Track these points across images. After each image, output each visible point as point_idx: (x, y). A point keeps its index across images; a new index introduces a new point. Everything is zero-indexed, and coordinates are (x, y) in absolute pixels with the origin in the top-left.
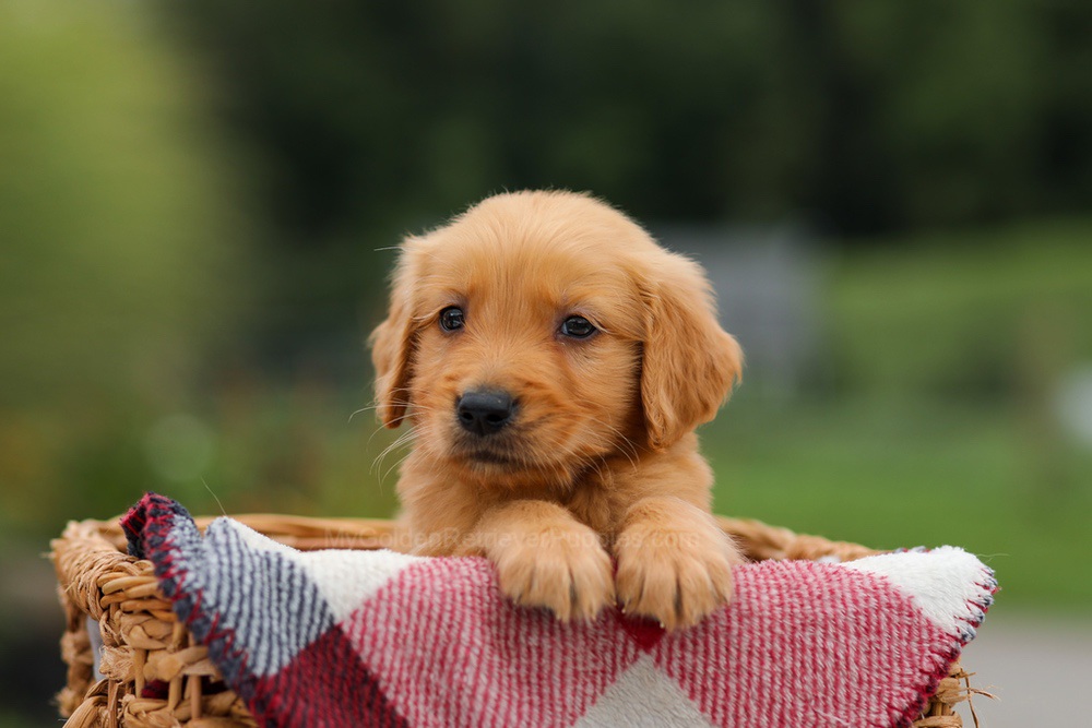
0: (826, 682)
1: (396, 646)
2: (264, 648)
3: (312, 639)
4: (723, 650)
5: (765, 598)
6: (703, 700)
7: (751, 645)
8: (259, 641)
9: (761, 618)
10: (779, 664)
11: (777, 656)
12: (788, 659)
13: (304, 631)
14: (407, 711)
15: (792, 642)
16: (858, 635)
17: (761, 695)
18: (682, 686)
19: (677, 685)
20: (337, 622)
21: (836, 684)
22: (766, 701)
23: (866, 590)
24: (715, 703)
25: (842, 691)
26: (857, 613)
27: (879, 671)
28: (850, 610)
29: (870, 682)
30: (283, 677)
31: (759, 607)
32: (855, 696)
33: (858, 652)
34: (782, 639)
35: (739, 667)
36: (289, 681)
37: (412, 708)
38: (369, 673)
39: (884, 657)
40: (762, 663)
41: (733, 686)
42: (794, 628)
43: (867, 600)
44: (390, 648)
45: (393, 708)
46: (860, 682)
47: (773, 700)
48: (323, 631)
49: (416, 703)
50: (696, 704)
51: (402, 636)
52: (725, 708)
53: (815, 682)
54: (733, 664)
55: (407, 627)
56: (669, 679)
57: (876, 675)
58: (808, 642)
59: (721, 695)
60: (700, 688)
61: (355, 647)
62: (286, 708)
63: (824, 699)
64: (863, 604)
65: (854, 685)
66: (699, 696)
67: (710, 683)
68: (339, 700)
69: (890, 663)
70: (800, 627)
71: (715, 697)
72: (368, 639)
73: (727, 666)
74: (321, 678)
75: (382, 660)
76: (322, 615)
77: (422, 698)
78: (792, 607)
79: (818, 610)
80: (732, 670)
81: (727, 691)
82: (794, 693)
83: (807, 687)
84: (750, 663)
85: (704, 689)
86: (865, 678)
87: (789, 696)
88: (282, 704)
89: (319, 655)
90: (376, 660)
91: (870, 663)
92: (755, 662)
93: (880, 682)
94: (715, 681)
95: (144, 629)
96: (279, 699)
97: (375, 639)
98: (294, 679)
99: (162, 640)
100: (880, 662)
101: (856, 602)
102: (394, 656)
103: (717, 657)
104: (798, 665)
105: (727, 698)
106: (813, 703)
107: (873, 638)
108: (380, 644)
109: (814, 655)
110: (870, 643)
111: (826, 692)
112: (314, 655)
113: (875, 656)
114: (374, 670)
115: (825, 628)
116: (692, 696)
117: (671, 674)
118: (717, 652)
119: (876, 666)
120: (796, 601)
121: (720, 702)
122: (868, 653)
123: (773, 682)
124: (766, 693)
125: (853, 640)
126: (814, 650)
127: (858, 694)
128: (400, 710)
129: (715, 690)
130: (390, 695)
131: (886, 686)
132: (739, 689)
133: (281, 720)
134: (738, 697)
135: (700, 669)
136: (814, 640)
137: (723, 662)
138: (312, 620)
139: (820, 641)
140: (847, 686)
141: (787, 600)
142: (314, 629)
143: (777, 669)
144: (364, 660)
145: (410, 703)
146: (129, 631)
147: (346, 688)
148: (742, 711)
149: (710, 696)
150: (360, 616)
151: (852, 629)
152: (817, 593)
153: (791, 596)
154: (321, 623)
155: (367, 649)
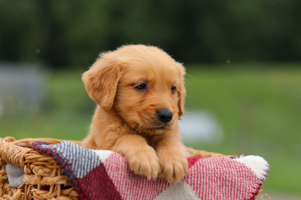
0: (229, 189)
1: (117, 170)
2: (79, 170)
3: (95, 167)
4: (202, 177)
5: (213, 166)
6: (197, 191)
7: (209, 177)
8: (78, 168)
9: (212, 171)
10: (216, 183)
11: (216, 181)
12: (219, 182)
13: (92, 164)
14: (119, 190)
15: (220, 178)
16: (238, 177)
17: (212, 191)
18: (191, 186)
19: (190, 186)
20: (102, 162)
21: (231, 190)
22: (213, 192)
23: (239, 166)
24: (200, 192)
25: (233, 192)
26: (237, 171)
27: (243, 188)
28: (235, 170)
29: (240, 191)
30: (84, 179)
31: (211, 168)
32: (236, 194)
33: (238, 182)
34: (217, 177)
35: (206, 183)
36: (86, 180)
37: (121, 189)
38: (110, 178)
39: (244, 184)
40: (212, 183)
41: (205, 187)
42: (221, 174)
43: (239, 169)
44: (115, 171)
45: (116, 188)
46: (238, 190)
47: (215, 193)
48: (98, 165)
49: (122, 188)
50: (195, 192)
51: (118, 168)
52: (202, 193)
53: (226, 189)
54: (205, 181)
55: (119, 165)
56: (187, 184)
57: (242, 189)
58: (224, 178)
59: (202, 190)
60: (196, 187)
61: (107, 170)
62: (85, 188)
63: (228, 194)
64: (238, 169)
65: (236, 191)
66: (195, 189)
67: (198, 186)
68: (101, 185)
69: (246, 185)
70: (222, 174)
71: (200, 190)
72: (110, 168)
73: (203, 182)
74: (97, 179)
75: (113, 174)
76: (98, 160)
77: (124, 186)
78: (220, 169)
79: (227, 169)
80: (205, 183)
81: (203, 189)
82: (220, 192)
83: (223, 190)
84: (209, 182)
85: (197, 187)
86: (239, 189)
87: (219, 192)
88: (83, 186)
89: (97, 172)
90: (112, 174)
91: (241, 185)
92: (210, 182)
93: (243, 191)
94: (200, 185)
95: (43, 170)
96: (83, 185)
97: (112, 168)
98: (87, 180)
99: (48, 173)
100: (243, 185)
101: (236, 169)
102: (116, 173)
103: (201, 179)
104: (221, 184)
105: (203, 191)
106: (225, 194)
107: (242, 178)
108: (113, 169)
109: (226, 182)
110: (241, 180)
111: (228, 192)
112: (95, 172)
113: (242, 183)
114: (111, 177)
115: (229, 174)
116: (194, 190)
117: (188, 183)
118: (201, 177)
119: (242, 186)
120: (221, 167)
121: (201, 192)
122: (240, 182)
123: (215, 188)
124: (213, 190)
125: (237, 178)
126: (226, 180)
127: (237, 193)
128: (118, 189)
129: (200, 188)
130: (116, 185)
131: (244, 192)
132: (206, 188)
133: (83, 191)
134: (206, 191)
135: (196, 182)
136: (226, 177)
137: (202, 180)
138: (94, 161)
139: (228, 178)
140: (234, 191)
141: (218, 167)
142: (95, 164)
143: (216, 185)
144: (109, 174)
145: (121, 187)
146: (38, 171)
147: (103, 182)
148: (207, 194)
149: (198, 189)
150: (108, 160)
151: (236, 175)
152: (226, 166)
153: (219, 166)
154: (97, 162)
155: (109, 171)
